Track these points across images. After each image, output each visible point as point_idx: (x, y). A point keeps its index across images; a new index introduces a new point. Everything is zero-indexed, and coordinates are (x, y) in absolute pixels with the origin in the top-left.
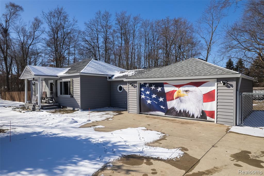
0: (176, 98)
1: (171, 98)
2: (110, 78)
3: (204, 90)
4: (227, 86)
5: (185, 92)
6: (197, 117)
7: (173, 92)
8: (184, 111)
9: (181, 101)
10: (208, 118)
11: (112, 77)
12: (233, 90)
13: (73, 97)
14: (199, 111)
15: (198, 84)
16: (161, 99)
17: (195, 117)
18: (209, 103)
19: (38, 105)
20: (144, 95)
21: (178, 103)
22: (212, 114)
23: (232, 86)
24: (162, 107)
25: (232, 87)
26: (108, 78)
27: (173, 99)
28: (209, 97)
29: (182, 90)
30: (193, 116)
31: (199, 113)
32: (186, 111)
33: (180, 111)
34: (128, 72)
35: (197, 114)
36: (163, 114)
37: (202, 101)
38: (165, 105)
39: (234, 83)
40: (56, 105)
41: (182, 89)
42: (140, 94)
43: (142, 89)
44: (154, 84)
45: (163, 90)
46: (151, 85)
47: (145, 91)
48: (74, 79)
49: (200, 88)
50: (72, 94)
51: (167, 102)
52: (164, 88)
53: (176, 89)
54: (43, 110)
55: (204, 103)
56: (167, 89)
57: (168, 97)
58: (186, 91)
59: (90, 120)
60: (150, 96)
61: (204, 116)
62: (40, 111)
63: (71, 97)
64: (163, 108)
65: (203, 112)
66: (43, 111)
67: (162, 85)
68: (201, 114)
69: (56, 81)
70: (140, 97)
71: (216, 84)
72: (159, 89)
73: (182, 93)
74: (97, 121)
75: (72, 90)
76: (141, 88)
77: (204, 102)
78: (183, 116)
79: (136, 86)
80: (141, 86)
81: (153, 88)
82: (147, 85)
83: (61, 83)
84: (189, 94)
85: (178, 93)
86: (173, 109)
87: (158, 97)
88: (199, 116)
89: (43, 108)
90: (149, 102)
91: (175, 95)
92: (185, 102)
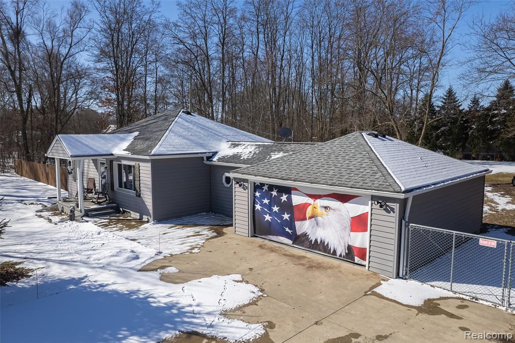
0: (311, 218)
1: (302, 217)
2: (209, 158)
3: (354, 209)
4: (386, 210)
5: (324, 209)
6: (340, 256)
7: (306, 206)
8: (322, 242)
9: (317, 224)
10: (357, 259)
11: (213, 155)
12: (394, 218)
13: (139, 196)
14: (343, 244)
15: (344, 198)
16: (286, 216)
17: (338, 254)
18: (360, 234)
19: (79, 209)
20: (260, 205)
21: (313, 227)
22: (362, 253)
23: (393, 210)
24: (287, 230)
25: (394, 212)
26: (205, 159)
27: (305, 219)
28: (359, 223)
29: (319, 205)
30: (335, 253)
31: (343, 248)
32: (324, 242)
33: (316, 240)
34: (244, 147)
35: (341, 250)
36: (290, 242)
37: (349, 228)
38: (293, 227)
39: (396, 207)
40: (111, 208)
41: (320, 202)
42: (254, 203)
43: (257, 194)
44: (276, 187)
45: (289, 199)
46: (271, 187)
47: (263, 197)
48: (141, 164)
49: (347, 205)
50: (139, 190)
51: (296, 222)
52: (292, 195)
53: (310, 201)
54: (87, 219)
55: (353, 234)
56: (297, 200)
57: (296, 214)
58: (326, 208)
59: (160, 253)
60: (269, 207)
61: (351, 254)
62: (83, 219)
63: (136, 196)
64: (290, 231)
65: (350, 248)
66: (87, 221)
67: (288, 190)
68: (347, 252)
69: (111, 162)
70: (254, 207)
71: (370, 202)
72: (284, 198)
73: (319, 210)
74: (172, 255)
75: (138, 183)
76: (255, 191)
77: (352, 230)
78: (320, 250)
79: (247, 188)
80: (258, 187)
81: (274, 193)
82: (266, 188)
83: (120, 166)
84: (330, 213)
85: (313, 210)
86: (305, 235)
87: (282, 211)
88: (344, 254)
89: (88, 214)
90: (268, 218)
91: (309, 212)
92: (324, 226)
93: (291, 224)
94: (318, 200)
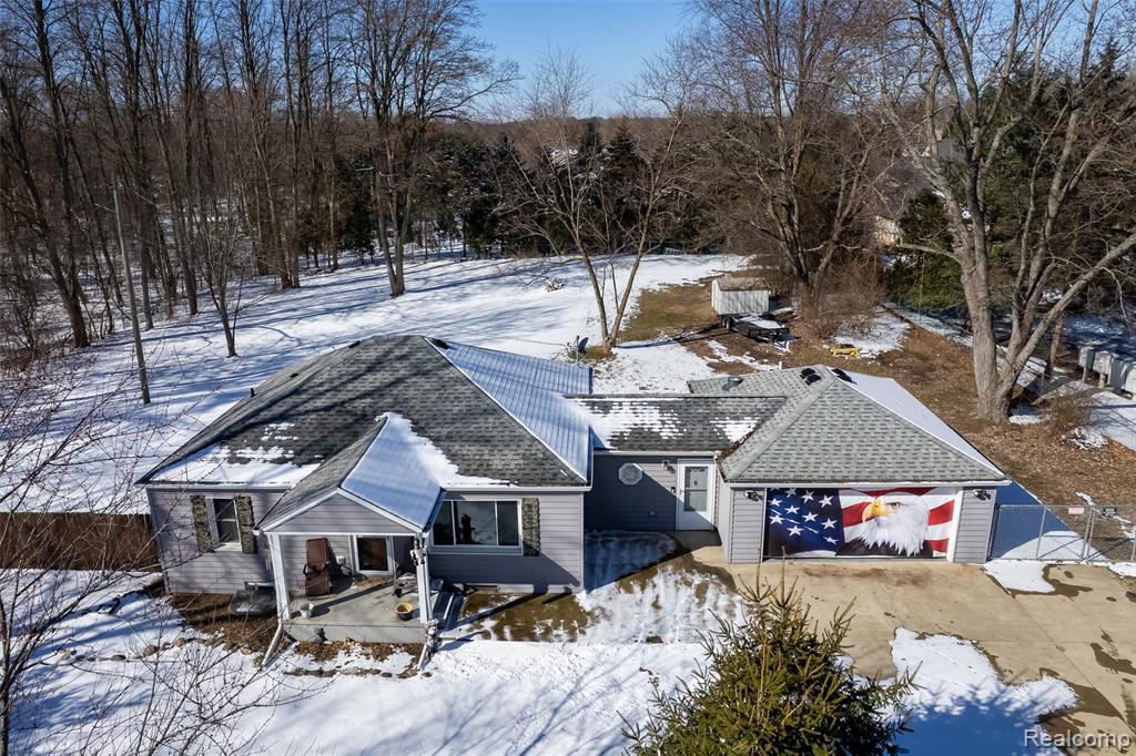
0: (869, 519)
3: (933, 501)
4: (980, 497)
5: (890, 507)
6: (912, 554)
7: (862, 507)
8: (885, 544)
9: (879, 525)
10: (935, 553)
12: (990, 504)
14: (917, 541)
15: (920, 491)
16: (829, 524)
17: (909, 552)
18: (939, 527)
20: (780, 516)
21: (872, 530)
22: (942, 545)
23: (989, 497)
24: (830, 540)
28: (940, 515)
29: (883, 502)
31: (917, 545)
32: (888, 543)
33: (876, 544)
35: (914, 547)
36: (832, 554)
37: (926, 522)
38: (839, 535)
39: (993, 493)
41: (883, 499)
42: (769, 513)
43: (775, 502)
44: (810, 490)
45: (836, 502)
46: (802, 491)
47: (785, 505)
52: (840, 497)
56: (846, 501)
57: (846, 517)
58: (894, 504)
60: (798, 517)
61: (927, 549)
64: (833, 541)
65: (926, 543)
67: (834, 493)
68: (922, 547)
70: (768, 520)
71: (961, 493)
72: (826, 501)
73: (882, 508)
76: (770, 499)
77: (930, 524)
78: (881, 554)
80: (772, 494)
81: (808, 497)
82: (790, 493)
84: (900, 510)
85: (873, 509)
86: (858, 541)
87: (822, 518)
88: (917, 551)
90: (795, 531)
91: (867, 512)
92: (889, 525)
93: (837, 532)
94: (882, 497)
